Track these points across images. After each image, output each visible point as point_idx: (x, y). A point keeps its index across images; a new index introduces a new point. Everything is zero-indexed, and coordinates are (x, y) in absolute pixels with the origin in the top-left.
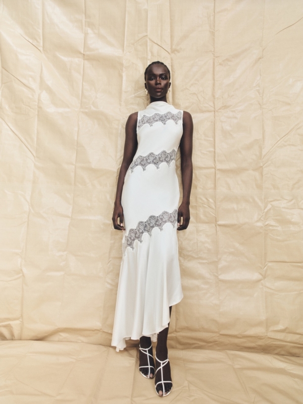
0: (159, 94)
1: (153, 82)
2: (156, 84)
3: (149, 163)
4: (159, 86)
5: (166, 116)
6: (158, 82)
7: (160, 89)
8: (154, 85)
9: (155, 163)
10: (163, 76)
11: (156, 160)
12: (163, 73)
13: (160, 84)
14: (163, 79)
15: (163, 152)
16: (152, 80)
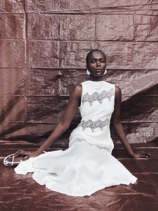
0: (99, 74)
1: (94, 65)
2: (97, 66)
3: (88, 127)
4: (99, 68)
5: (102, 95)
6: (99, 65)
7: (100, 70)
8: (96, 67)
9: (91, 128)
10: (102, 60)
11: (93, 125)
12: (102, 58)
13: (100, 66)
14: (102, 62)
15: (98, 121)
16: (93, 63)
